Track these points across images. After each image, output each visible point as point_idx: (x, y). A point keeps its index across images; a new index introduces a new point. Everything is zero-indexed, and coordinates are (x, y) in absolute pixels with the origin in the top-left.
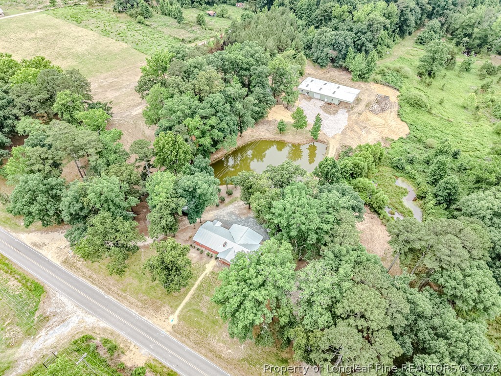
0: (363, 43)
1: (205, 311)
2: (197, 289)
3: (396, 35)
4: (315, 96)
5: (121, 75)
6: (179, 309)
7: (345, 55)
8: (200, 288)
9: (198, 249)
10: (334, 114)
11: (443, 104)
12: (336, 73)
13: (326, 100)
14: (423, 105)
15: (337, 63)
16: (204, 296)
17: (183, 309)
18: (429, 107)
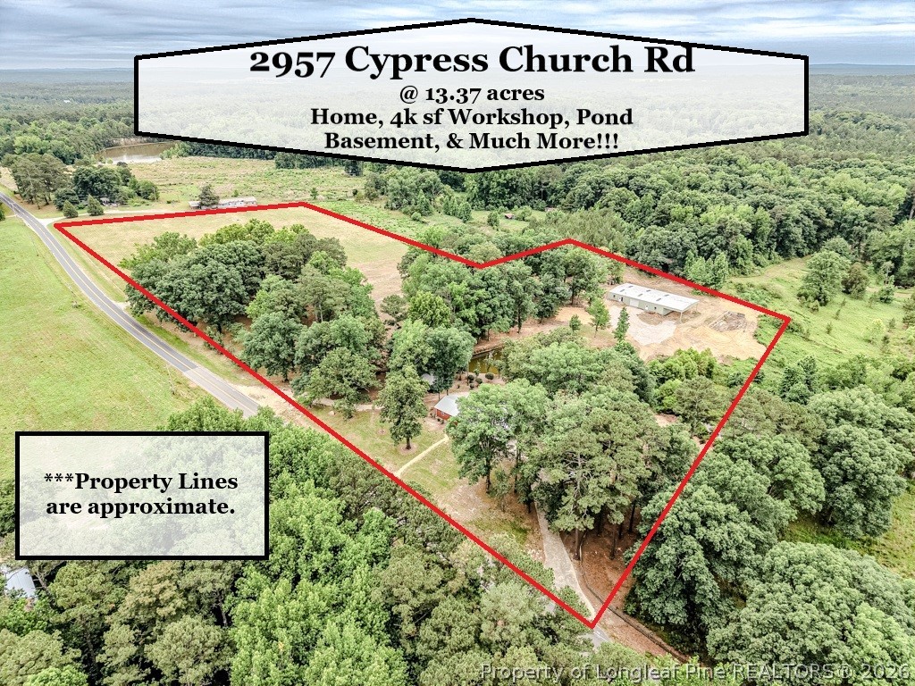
0: (712, 250)
1: (435, 472)
2: (429, 453)
3: (773, 252)
4: (632, 303)
5: (381, 265)
6: (405, 467)
7: (683, 260)
8: (434, 453)
9: (439, 420)
10: (655, 324)
11: (832, 332)
12: (670, 284)
13: (647, 308)
14: (796, 328)
15: (672, 271)
16: (436, 460)
17: (408, 468)
18: (805, 331)
